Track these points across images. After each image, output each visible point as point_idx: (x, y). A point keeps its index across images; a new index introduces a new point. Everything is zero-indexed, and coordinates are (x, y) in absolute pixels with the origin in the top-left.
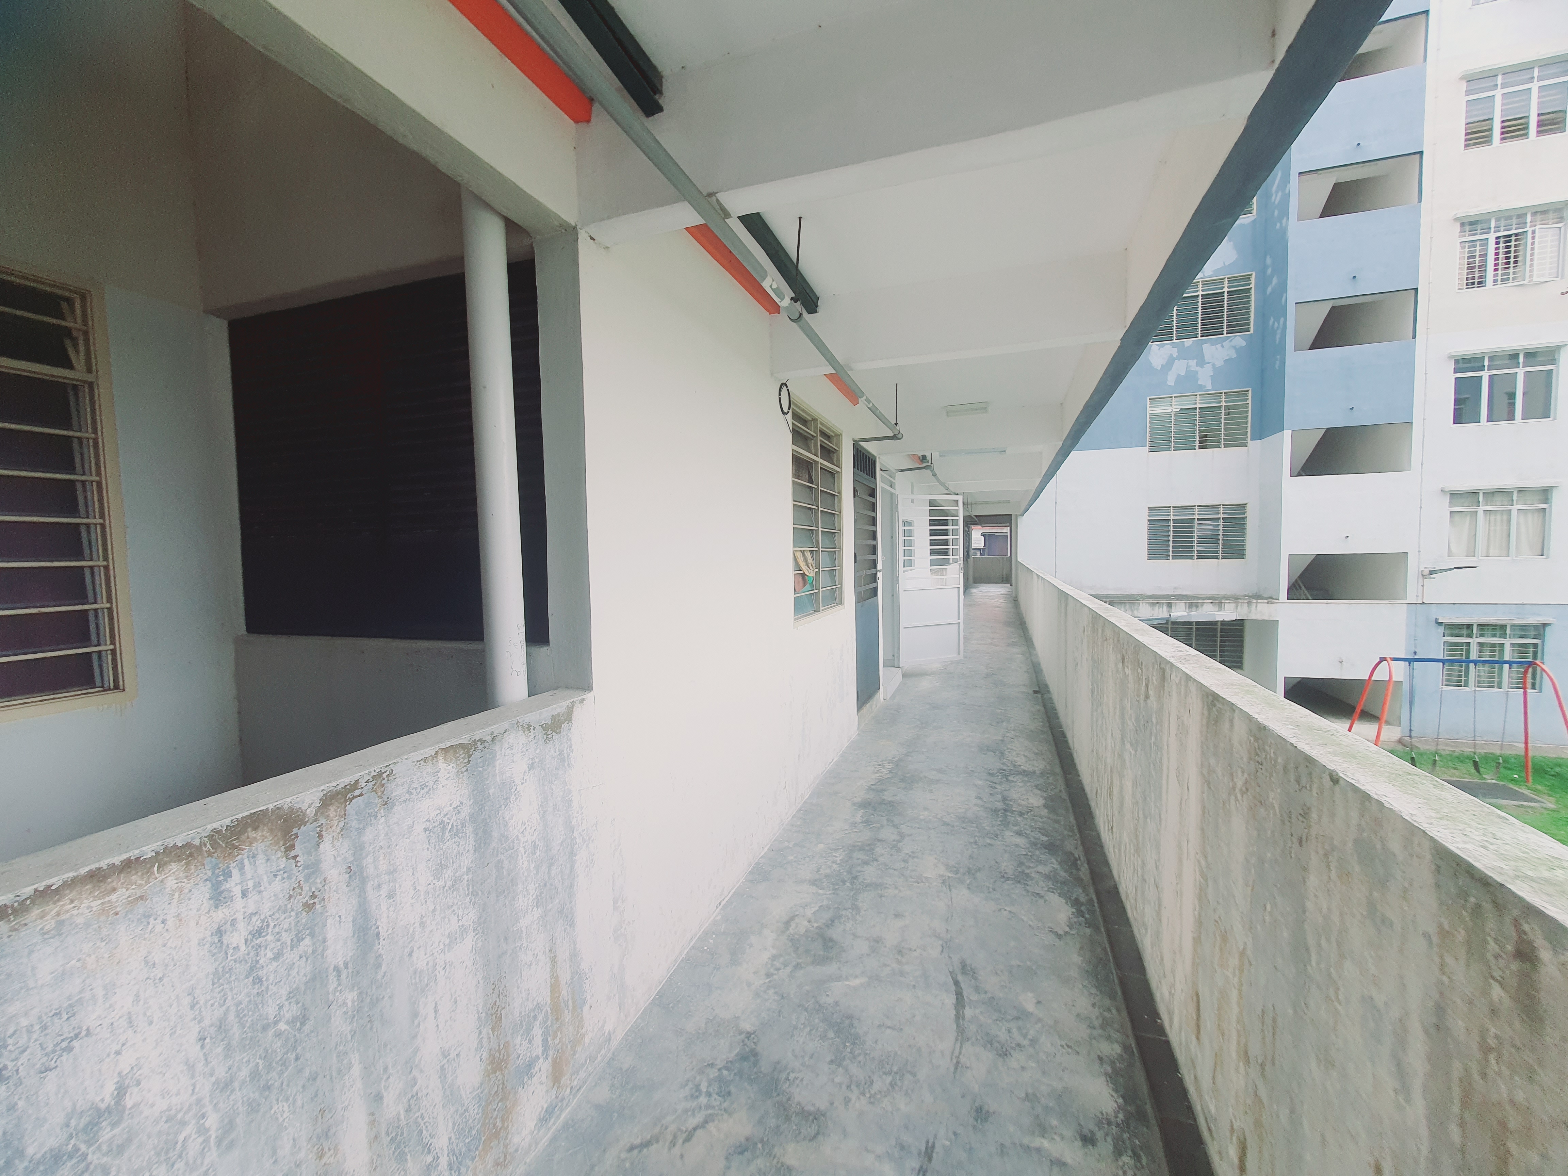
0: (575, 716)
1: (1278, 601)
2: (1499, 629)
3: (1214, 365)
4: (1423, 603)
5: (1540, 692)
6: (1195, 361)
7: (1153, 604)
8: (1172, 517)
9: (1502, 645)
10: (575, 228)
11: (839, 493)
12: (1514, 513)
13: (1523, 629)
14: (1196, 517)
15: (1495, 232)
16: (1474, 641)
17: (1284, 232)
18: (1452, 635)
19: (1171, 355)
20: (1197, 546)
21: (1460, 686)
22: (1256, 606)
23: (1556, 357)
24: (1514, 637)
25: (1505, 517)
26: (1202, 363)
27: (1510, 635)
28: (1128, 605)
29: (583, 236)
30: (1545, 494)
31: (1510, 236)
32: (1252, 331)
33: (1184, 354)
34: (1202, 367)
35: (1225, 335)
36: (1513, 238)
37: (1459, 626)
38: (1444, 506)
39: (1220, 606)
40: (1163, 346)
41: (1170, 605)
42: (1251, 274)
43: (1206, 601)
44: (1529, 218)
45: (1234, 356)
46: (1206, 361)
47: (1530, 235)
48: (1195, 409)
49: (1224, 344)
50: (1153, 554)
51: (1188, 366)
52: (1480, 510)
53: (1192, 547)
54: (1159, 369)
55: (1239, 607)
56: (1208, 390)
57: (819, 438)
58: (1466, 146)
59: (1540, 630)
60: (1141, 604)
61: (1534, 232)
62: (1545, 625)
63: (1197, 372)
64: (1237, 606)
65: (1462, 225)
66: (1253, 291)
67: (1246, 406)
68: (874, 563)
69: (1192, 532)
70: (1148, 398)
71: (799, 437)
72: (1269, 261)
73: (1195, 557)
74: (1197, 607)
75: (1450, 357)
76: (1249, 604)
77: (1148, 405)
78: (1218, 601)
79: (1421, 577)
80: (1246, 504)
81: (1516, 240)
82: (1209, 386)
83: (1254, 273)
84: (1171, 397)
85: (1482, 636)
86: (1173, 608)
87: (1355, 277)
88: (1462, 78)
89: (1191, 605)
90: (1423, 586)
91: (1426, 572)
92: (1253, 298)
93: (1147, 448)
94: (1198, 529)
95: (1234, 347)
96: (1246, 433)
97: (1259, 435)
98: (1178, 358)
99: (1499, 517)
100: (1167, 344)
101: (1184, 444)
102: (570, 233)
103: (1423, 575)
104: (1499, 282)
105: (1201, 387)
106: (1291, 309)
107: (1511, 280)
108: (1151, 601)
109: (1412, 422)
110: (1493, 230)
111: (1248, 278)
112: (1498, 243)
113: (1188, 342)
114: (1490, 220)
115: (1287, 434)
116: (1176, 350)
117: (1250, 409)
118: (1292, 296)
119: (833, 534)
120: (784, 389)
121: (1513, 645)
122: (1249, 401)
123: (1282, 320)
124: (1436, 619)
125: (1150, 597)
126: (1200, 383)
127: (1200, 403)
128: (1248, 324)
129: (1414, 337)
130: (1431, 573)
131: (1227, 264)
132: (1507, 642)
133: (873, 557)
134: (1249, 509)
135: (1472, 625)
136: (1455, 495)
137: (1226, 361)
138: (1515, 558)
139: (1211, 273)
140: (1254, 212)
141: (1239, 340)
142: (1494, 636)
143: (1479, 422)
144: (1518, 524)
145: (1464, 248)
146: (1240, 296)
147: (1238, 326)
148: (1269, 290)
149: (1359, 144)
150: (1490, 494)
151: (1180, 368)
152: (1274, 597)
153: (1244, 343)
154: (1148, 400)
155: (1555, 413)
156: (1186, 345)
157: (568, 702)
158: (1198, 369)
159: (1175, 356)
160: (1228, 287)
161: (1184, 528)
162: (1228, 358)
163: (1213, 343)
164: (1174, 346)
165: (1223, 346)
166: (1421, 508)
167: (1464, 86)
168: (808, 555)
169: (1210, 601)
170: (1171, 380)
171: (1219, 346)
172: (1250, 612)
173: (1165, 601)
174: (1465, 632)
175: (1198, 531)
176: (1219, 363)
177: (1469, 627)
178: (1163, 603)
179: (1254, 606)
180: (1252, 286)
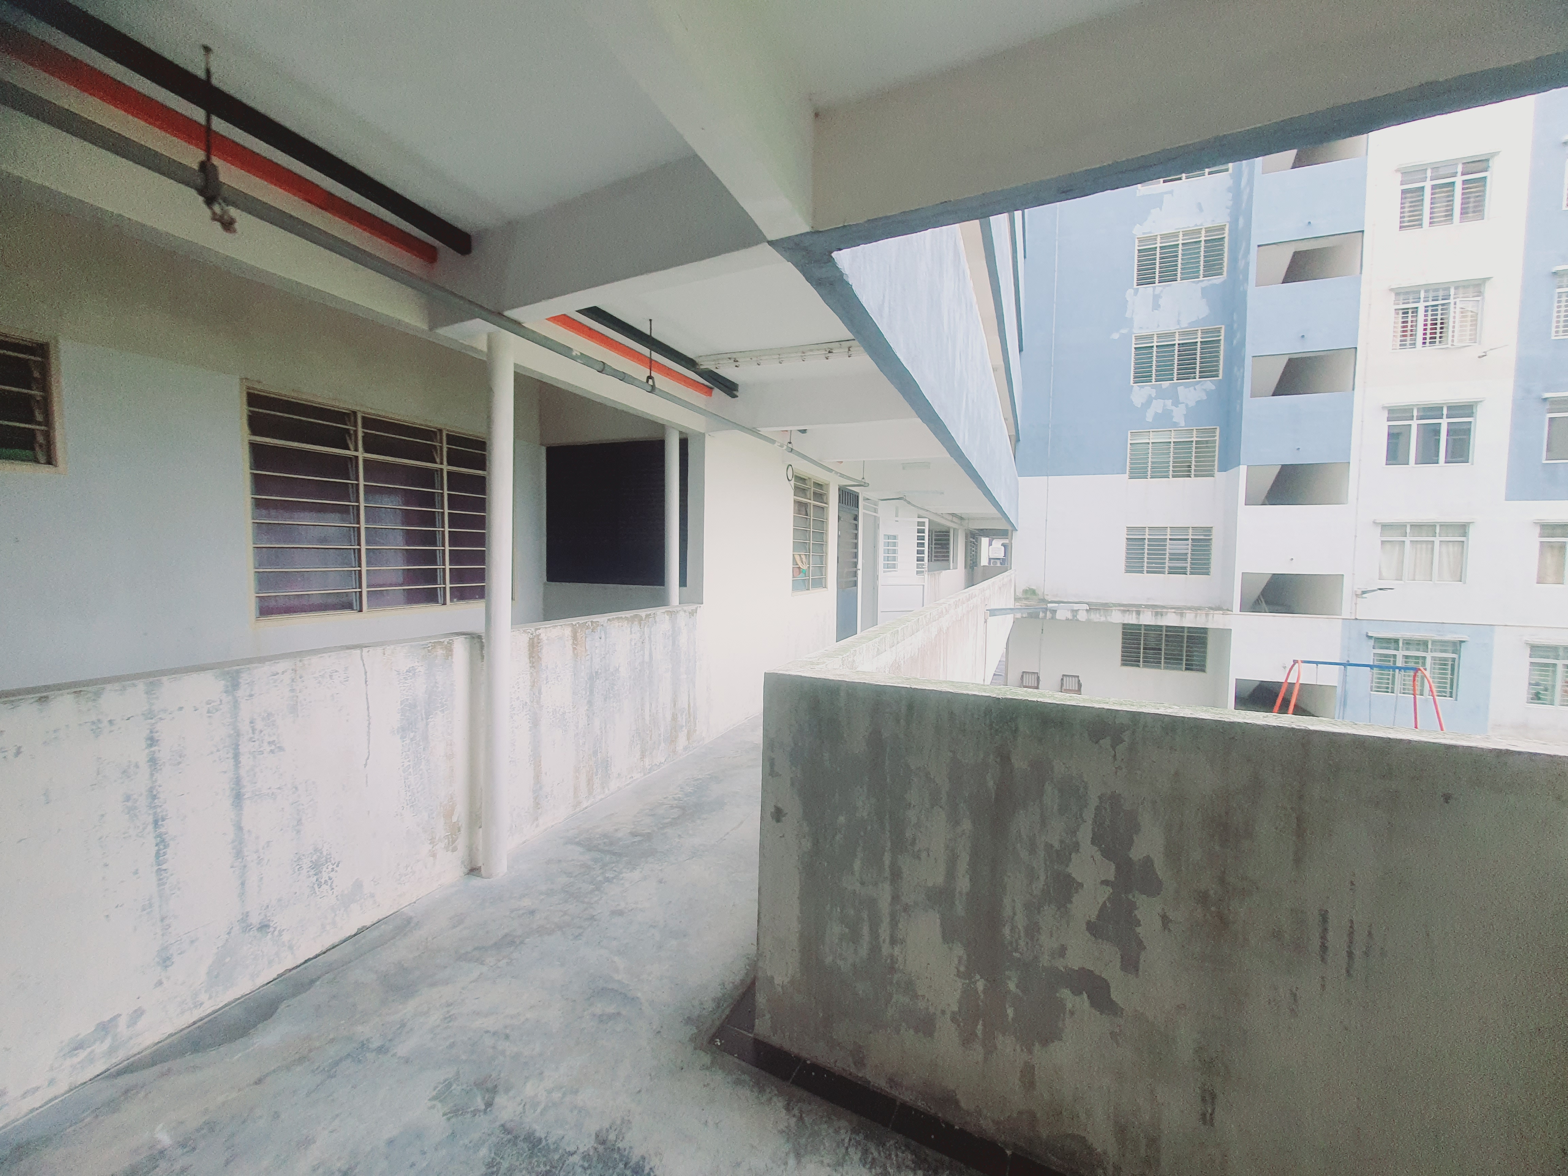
0: (698, 611)
1: (1231, 613)
2: (1423, 644)
3: (1187, 405)
4: (1356, 619)
5: (1456, 700)
6: (1171, 401)
7: (1124, 611)
8: (1147, 537)
9: (1424, 658)
10: (704, 434)
11: (827, 519)
12: (1437, 544)
13: (1443, 645)
14: (1168, 537)
15: (1424, 301)
16: (1400, 654)
17: (1245, 293)
18: (1382, 648)
19: (1150, 395)
20: (1169, 563)
21: (1388, 692)
22: (1213, 617)
23: (1474, 411)
24: (1435, 651)
25: (1430, 546)
26: (1176, 403)
27: (1431, 649)
28: (1102, 612)
29: (707, 435)
30: (1463, 528)
31: (1437, 305)
32: (1220, 377)
33: (1161, 395)
34: (1177, 407)
35: (1198, 379)
36: (1440, 308)
37: (1388, 640)
38: (1376, 535)
39: (1182, 615)
40: (1143, 387)
41: (1138, 613)
42: (1221, 328)
43: (1170, 610)
44: (1452, 291)
45: (1205, 398)
46: (1181, 401)
47: (1452, 305)
48: (1170, 442)
49: (1196, 387)
50: (1130, 569)
51: (1165, 405)
52: (1407, 540)
53: (1164, 563)
54: (1139, 406)
55: (1198, 618)
56: (1181, 427)
57: (812, 488)
58: (1401, 227)
59: (1457, 646)
60: (1114, 611)
61: (1455, 304)
62: (1462, 642)
63: (1172, 411)
64: (1196, 617)
65: (1397, 294)
66: (1222, 342)
67: (1214, 442)
68: (856, 564)
69: (1165, 550)
70: (1129, 432)
71: (799, 490)
72: (1235, 317)
73: (1167, 572)
74: (1162, 615)
75: (1384, 408)
76: (1207, 615)
77: (1129, 438)
78: (1180, 611)
79: (1355, 597)
80: (1212, 528)
81: (1442, 310)
82: (1183, 424)
83: (1223, 327)
84: (1149, 432)
85: (1407, 649)
86: (1141, 615)
87: (1303, 336)
88: (1397, 171)
89: (1157, 614)
90: (1356, 604)
91: (1359, 592)
92: (1222, 348)
93: (1127, 476)
94: (1170, 548)
95: (1205, 390)
96: (1214, 466)
97: (1223, 468)
98: (1156, 398)
99: (1424, 546)
100: (1146, 386)
101: (1160, 472)
102: (703, 435)
103: (1357, 595)
104: (1428, 344)
105: (1175, 424)
106: (1248, 361)
107: (1437, 343)
108: (1122, 608)
109: (1349, 463)
110: (1422, 300)
111: (1218, 331)
112: (1426, 311)
113: (1166, 384)
114: (1419, 292)
115: (1243, 469)
116: (1154, 390)
117: (1217, 444)
118: (1250, 351)
119: (821, 545)
120: (790, 468)
121: (1434, 658)
122: (1217, 438)
123: (1242, 371)
124: (1367, 633)
125: (1120, 605)
126: (1174, 420)
127: (1174, 438)
128: (1217, 371)
129: (1353, 390)
130: (1364, 592)
131: (1200, 318)
132: (1429, 656)
133: (855, 560)
134: (1214, 531)
135: (1398, 640)
136: (1386, 527)
137: (1198, 402)
138: (1436, 582)
139: (1186, 325)
140: (1225, 273)
141: (1209, 384)
142: (1418, 650)
143: (1408, 464)
144: (1440, 552)
145: (1398, 314)
146: (1210, 346)
147: (1209, 372)
148: (1235, 342)
149: (1310, 223)
150: (1418, 527)
151: (1157, 406)
152: (1230, 609)
153: (1213, 387)
154: (1129, 434)
155: (1473, 460)
156: (1164, 387)
157: (696, 606)
158: (1173, 408)
159: (1153, 396)
160: (1202, 338)
161: (1158, 545)
162: (1200, 399)
163: (1187, 386)
164: (1153, 387)
165: (1195, 389)
166: (1356, 536)
167: (1399, 176)
168: (803, 557)
169: (1173, 610)
170: (1149, 417)
171: (1192, 389)
172: (1207, 621)
173: (1134, 609)
174: (1392, 645)
175: (1170, 549)
176: (1192, 404)
177: (1396, 641)
178: (1132, 611)
179: (1210, 617)
180: (1222, 338)
